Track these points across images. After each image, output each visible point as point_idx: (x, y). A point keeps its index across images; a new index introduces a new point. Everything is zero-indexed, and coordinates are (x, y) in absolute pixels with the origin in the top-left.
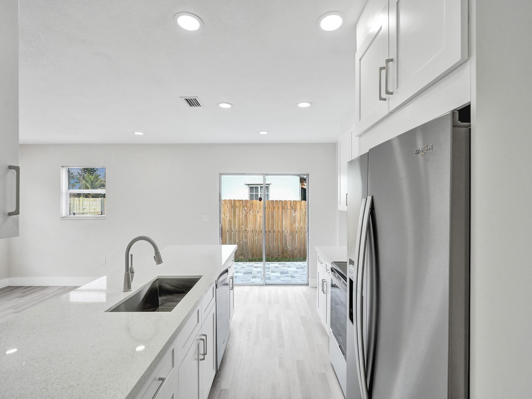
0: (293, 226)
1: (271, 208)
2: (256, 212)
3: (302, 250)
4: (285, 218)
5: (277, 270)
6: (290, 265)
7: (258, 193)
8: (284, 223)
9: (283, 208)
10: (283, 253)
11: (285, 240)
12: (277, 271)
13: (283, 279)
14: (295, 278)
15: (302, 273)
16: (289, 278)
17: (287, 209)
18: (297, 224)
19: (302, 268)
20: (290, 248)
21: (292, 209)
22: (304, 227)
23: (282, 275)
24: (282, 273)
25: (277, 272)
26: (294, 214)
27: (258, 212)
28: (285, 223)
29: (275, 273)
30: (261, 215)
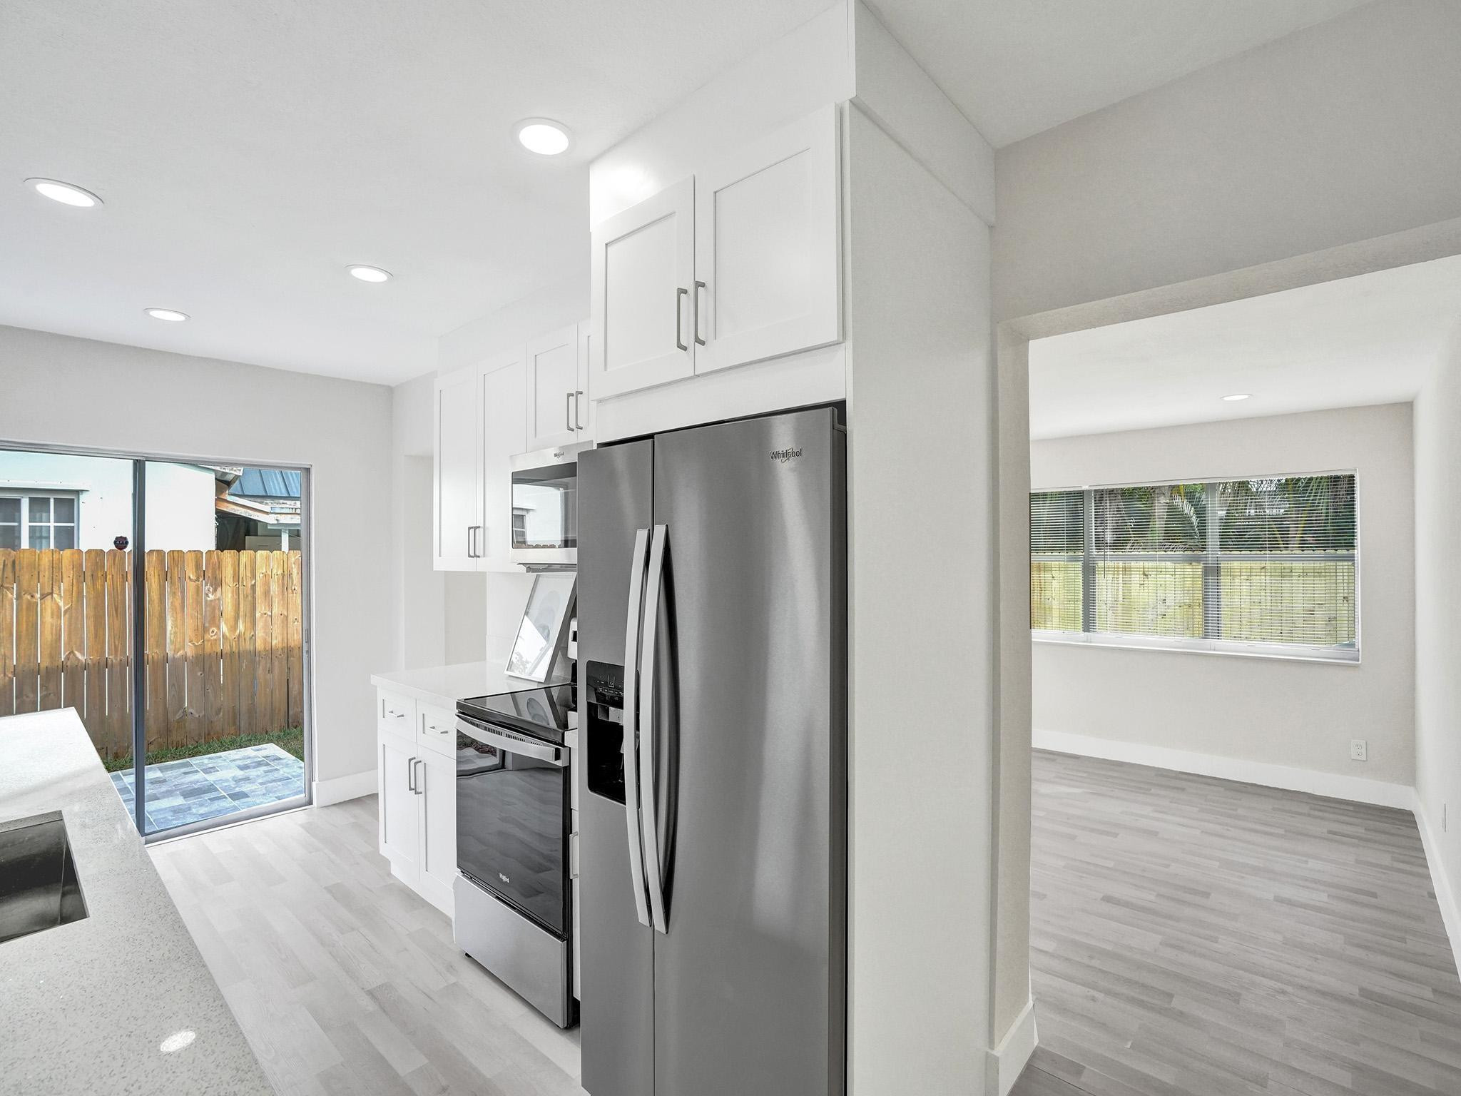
0: (207, 636)
1: (109, 577)
2: (38, 596)
3: (244, 709)
4: (174, 608)
5: (164, 789)
6: (210, 766)
7: (16, 524)
8: (169, 628)
9: (165, 576)
10: (168, 730)
11: (174, 685)
12: (168, 791)
13: (203, 810)
14: (248, 797)
15: (265, 779)
16: (229, 803)
17: (183, 578)
18: (224, 628)
19: (259, 764)
20: (197, 711)
21: (201, 579)
22: (248, 636)
23: (192, 801)
24: (187, 794)
25: (169, 794)
26: (211, 597)
27: (43, 597)
28: (176, 627)
29: (159, 799)
30: (61, 604)
